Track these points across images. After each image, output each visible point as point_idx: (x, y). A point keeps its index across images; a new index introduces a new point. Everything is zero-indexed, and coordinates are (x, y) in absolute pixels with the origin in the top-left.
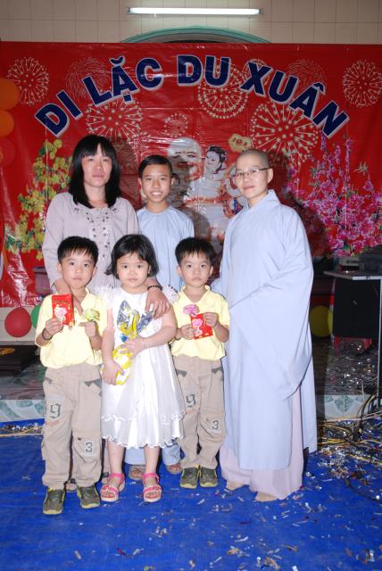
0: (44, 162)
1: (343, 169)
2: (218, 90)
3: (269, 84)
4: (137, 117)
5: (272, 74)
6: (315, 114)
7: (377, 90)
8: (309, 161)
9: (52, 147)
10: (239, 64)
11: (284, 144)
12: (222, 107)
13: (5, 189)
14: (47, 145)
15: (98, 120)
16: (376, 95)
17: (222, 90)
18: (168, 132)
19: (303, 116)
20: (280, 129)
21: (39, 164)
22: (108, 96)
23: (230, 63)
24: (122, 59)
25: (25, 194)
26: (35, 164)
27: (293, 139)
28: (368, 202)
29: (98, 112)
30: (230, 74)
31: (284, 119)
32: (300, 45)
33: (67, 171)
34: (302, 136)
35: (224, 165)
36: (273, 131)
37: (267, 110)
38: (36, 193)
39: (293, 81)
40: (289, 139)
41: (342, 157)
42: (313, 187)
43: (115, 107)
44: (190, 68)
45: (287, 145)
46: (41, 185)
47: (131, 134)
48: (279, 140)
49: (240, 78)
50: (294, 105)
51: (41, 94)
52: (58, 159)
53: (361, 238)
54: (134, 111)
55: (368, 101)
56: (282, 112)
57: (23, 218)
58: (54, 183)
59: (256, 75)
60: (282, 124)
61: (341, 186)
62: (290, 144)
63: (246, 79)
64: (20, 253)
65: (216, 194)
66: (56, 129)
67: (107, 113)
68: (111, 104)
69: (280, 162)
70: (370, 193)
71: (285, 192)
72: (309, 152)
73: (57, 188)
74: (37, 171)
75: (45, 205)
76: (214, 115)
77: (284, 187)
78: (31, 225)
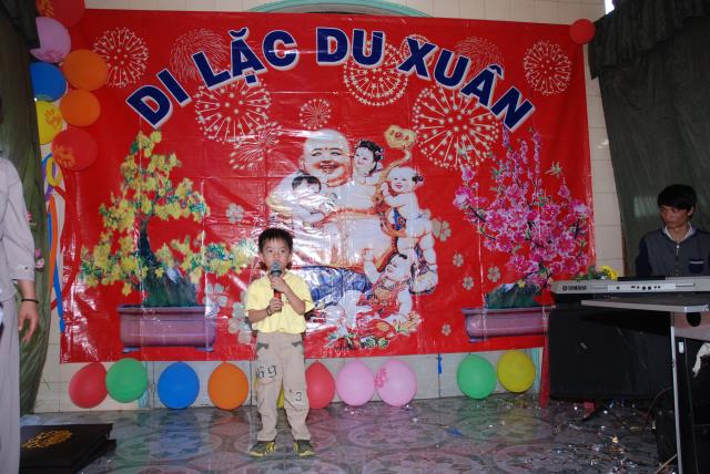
0: (137, 161)
1: (533, 170)
2: (369, 71)
3: (434, 63)
4: (263, 103)
5: (437, 53)
6: (494, 100)
7: (565, 76)
8: (488, 160)
9: (148, 142)
10: (395, 41)
11: (457, 136)
12: (375, 91)
14: (142, 139)
15: (211, 106)
16: (564, 81)
17: (375, 71)
18: (305, 122)
19: (478, 105)
20: (451, 120)
21: (130, 164)
22: (226, 76)
23: (384, 39)
24: (244, 31)
25: (109, 204)
26: (125, 165)
27: (467, 132)
28: (565, 211)
29: (212, 97)
30: (384, 52)
31: (455, 107)
32: (470, 21)
33: (167, 173)
34: (479, 129)
35: (380, 166)
36: (442, 122)
37: (433, 96)
38: (124, 204)
39: (463, 63)
40: (462, 132)
41: (530, 154)
42: (496, 193)
43: (234, 90)
44: (333, 43)
45: (460, 140)
46: (131, 193)
47: (255, 126)
49: (397, 57)
50: (467, 91)
51: (136, 73)
52: (155, 157)
53: (558, 258)
54: (261, 95)
55: (556, 88)
56: (452, 98)
57: (105, 238)
58: (149, 190)
59: (418, 53)
60: (454, 114)
61: (531, 190)
62: (464, 138)
63: (405, 58)
64: (100, 285)
65: (369, 204)
66: (155, 119)
67: (224, 98)
68: (229, 86)
69: (453, 162)
70: (566, 200)
71: (461, 199)
72: (488, 148)
73: (153, 196)
74: (126, 174)
75: (137, 220)
76: (365, 102)
77: (459, 193)
78: (116, 247)
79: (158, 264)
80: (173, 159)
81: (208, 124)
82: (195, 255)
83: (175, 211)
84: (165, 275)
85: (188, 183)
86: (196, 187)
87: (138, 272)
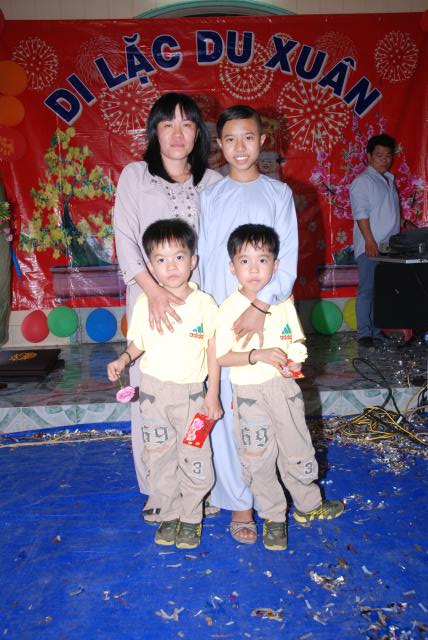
0: (57, 153)
2: (241, 69)
3: (296, 59)
5: (299, 50)
6: (346, 92)
7: (412, 63)
8: (340, 144)
9: (64, 136)
10: (263, 39)
11: (313, 124)
12: (246, 87)
13: (16, 183)
14: (59, 134)
15: (113, 105)
16: (410, 68)
17: (245, 68)
19: (333, 95)
20: (309, 110)
21: (51, 155)
22: (123, 78)
23: (253, 38)
24: (136, 36)
25: (38, 188)
26: (47, 156)
27: (322, 120)
28: (404, 185)
29: (113, 97)
30: (253, 51)
31: (313, 98)
32: (329, 16)
33: (82, 161)
34: (332, 116)
36: (301, 111)
37: (294, 89)
38: (49, 187)
39: (321, 57)
40: (318, 119)
42: (345, 171)
43: (130, 91)
44: (210, 45)
45: (317, 127)
46: (55, 178)
48: (307, 121)
49: (264, 54)
50: (323, 83)
51: (50, 78)
52: (71, 149)
54: (152, 94)
55: (402, 76)
56: (311, 91)
57: (37, 215)
58: (68, 175)
59: (282, 51)
60: (311, 104)
62: (319, 125)
63: (271, 56)
64: (36, 252)
66: (69, 116)
67: (123, 98)
68: (126, 86)
69: (310, 146)
70: (406, 176)
71: (316, 177)
72: (340, 133)
73: (72, 180)
74: (50, 163)
75: (60, 199)
76: (238, 96)
77: (315, 172)
78: (46, 221)
79: (79, 234)
80: (86, 149)
81: (112, 120)
82: (107, 226)
83: (90, 192)
84: (85, 242)
85: (99, 169)
86: (105, 172)
87: (63, 241)
